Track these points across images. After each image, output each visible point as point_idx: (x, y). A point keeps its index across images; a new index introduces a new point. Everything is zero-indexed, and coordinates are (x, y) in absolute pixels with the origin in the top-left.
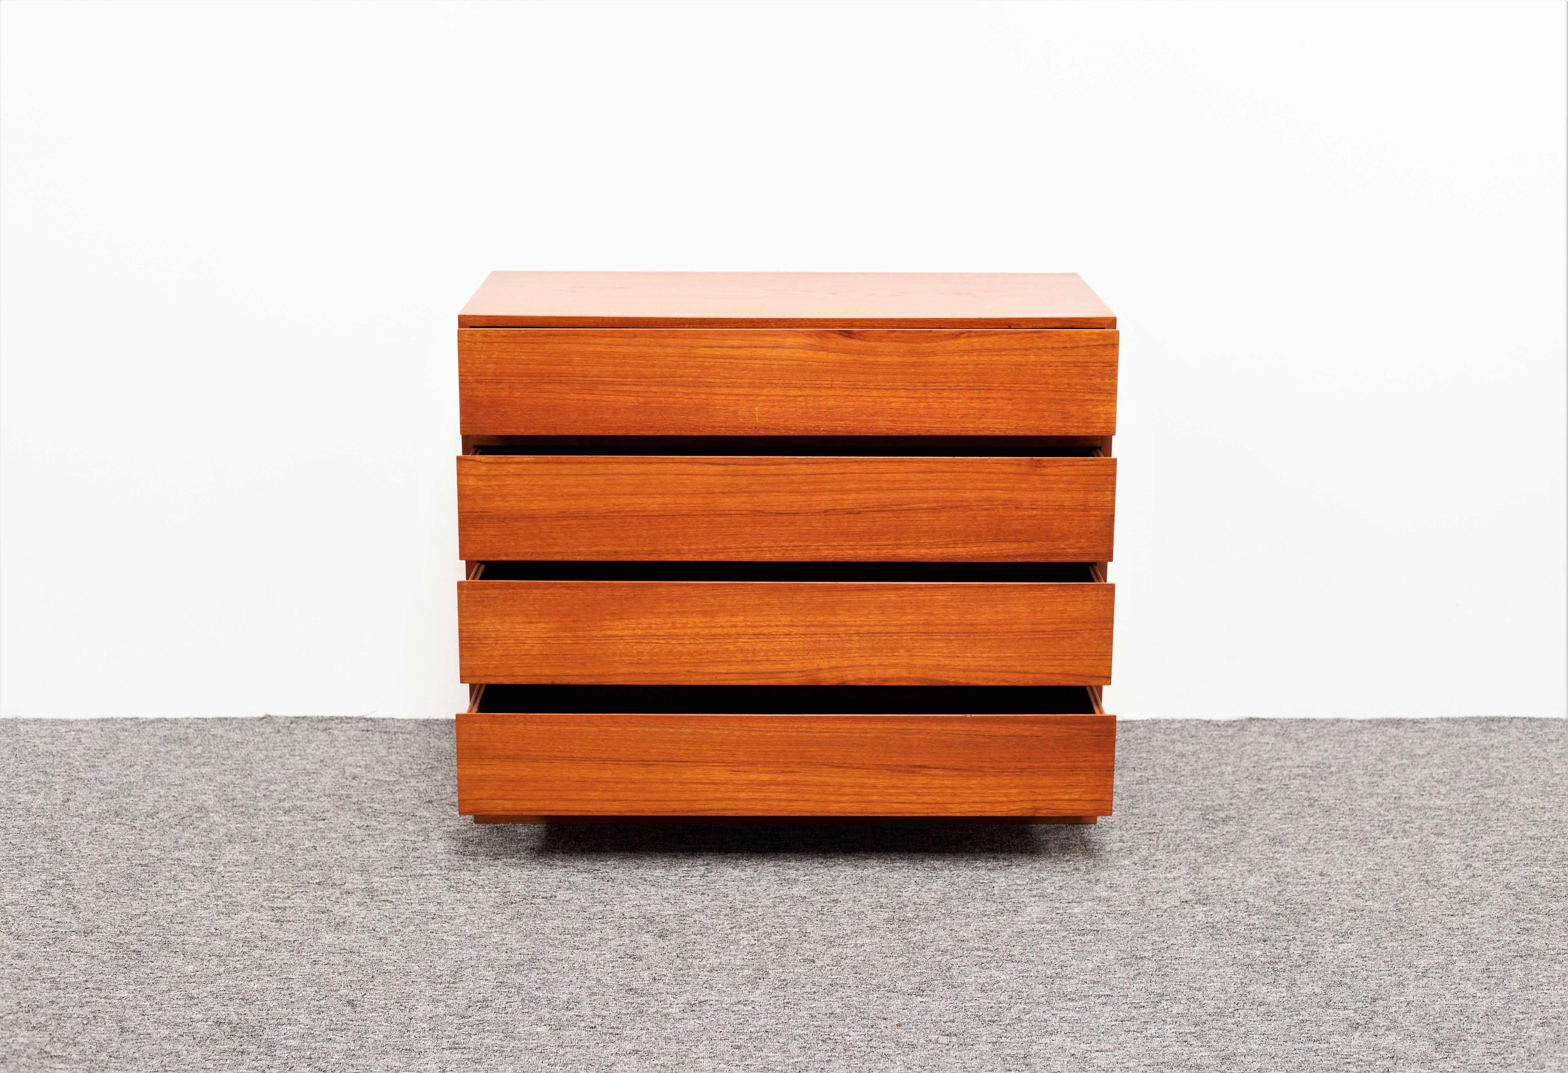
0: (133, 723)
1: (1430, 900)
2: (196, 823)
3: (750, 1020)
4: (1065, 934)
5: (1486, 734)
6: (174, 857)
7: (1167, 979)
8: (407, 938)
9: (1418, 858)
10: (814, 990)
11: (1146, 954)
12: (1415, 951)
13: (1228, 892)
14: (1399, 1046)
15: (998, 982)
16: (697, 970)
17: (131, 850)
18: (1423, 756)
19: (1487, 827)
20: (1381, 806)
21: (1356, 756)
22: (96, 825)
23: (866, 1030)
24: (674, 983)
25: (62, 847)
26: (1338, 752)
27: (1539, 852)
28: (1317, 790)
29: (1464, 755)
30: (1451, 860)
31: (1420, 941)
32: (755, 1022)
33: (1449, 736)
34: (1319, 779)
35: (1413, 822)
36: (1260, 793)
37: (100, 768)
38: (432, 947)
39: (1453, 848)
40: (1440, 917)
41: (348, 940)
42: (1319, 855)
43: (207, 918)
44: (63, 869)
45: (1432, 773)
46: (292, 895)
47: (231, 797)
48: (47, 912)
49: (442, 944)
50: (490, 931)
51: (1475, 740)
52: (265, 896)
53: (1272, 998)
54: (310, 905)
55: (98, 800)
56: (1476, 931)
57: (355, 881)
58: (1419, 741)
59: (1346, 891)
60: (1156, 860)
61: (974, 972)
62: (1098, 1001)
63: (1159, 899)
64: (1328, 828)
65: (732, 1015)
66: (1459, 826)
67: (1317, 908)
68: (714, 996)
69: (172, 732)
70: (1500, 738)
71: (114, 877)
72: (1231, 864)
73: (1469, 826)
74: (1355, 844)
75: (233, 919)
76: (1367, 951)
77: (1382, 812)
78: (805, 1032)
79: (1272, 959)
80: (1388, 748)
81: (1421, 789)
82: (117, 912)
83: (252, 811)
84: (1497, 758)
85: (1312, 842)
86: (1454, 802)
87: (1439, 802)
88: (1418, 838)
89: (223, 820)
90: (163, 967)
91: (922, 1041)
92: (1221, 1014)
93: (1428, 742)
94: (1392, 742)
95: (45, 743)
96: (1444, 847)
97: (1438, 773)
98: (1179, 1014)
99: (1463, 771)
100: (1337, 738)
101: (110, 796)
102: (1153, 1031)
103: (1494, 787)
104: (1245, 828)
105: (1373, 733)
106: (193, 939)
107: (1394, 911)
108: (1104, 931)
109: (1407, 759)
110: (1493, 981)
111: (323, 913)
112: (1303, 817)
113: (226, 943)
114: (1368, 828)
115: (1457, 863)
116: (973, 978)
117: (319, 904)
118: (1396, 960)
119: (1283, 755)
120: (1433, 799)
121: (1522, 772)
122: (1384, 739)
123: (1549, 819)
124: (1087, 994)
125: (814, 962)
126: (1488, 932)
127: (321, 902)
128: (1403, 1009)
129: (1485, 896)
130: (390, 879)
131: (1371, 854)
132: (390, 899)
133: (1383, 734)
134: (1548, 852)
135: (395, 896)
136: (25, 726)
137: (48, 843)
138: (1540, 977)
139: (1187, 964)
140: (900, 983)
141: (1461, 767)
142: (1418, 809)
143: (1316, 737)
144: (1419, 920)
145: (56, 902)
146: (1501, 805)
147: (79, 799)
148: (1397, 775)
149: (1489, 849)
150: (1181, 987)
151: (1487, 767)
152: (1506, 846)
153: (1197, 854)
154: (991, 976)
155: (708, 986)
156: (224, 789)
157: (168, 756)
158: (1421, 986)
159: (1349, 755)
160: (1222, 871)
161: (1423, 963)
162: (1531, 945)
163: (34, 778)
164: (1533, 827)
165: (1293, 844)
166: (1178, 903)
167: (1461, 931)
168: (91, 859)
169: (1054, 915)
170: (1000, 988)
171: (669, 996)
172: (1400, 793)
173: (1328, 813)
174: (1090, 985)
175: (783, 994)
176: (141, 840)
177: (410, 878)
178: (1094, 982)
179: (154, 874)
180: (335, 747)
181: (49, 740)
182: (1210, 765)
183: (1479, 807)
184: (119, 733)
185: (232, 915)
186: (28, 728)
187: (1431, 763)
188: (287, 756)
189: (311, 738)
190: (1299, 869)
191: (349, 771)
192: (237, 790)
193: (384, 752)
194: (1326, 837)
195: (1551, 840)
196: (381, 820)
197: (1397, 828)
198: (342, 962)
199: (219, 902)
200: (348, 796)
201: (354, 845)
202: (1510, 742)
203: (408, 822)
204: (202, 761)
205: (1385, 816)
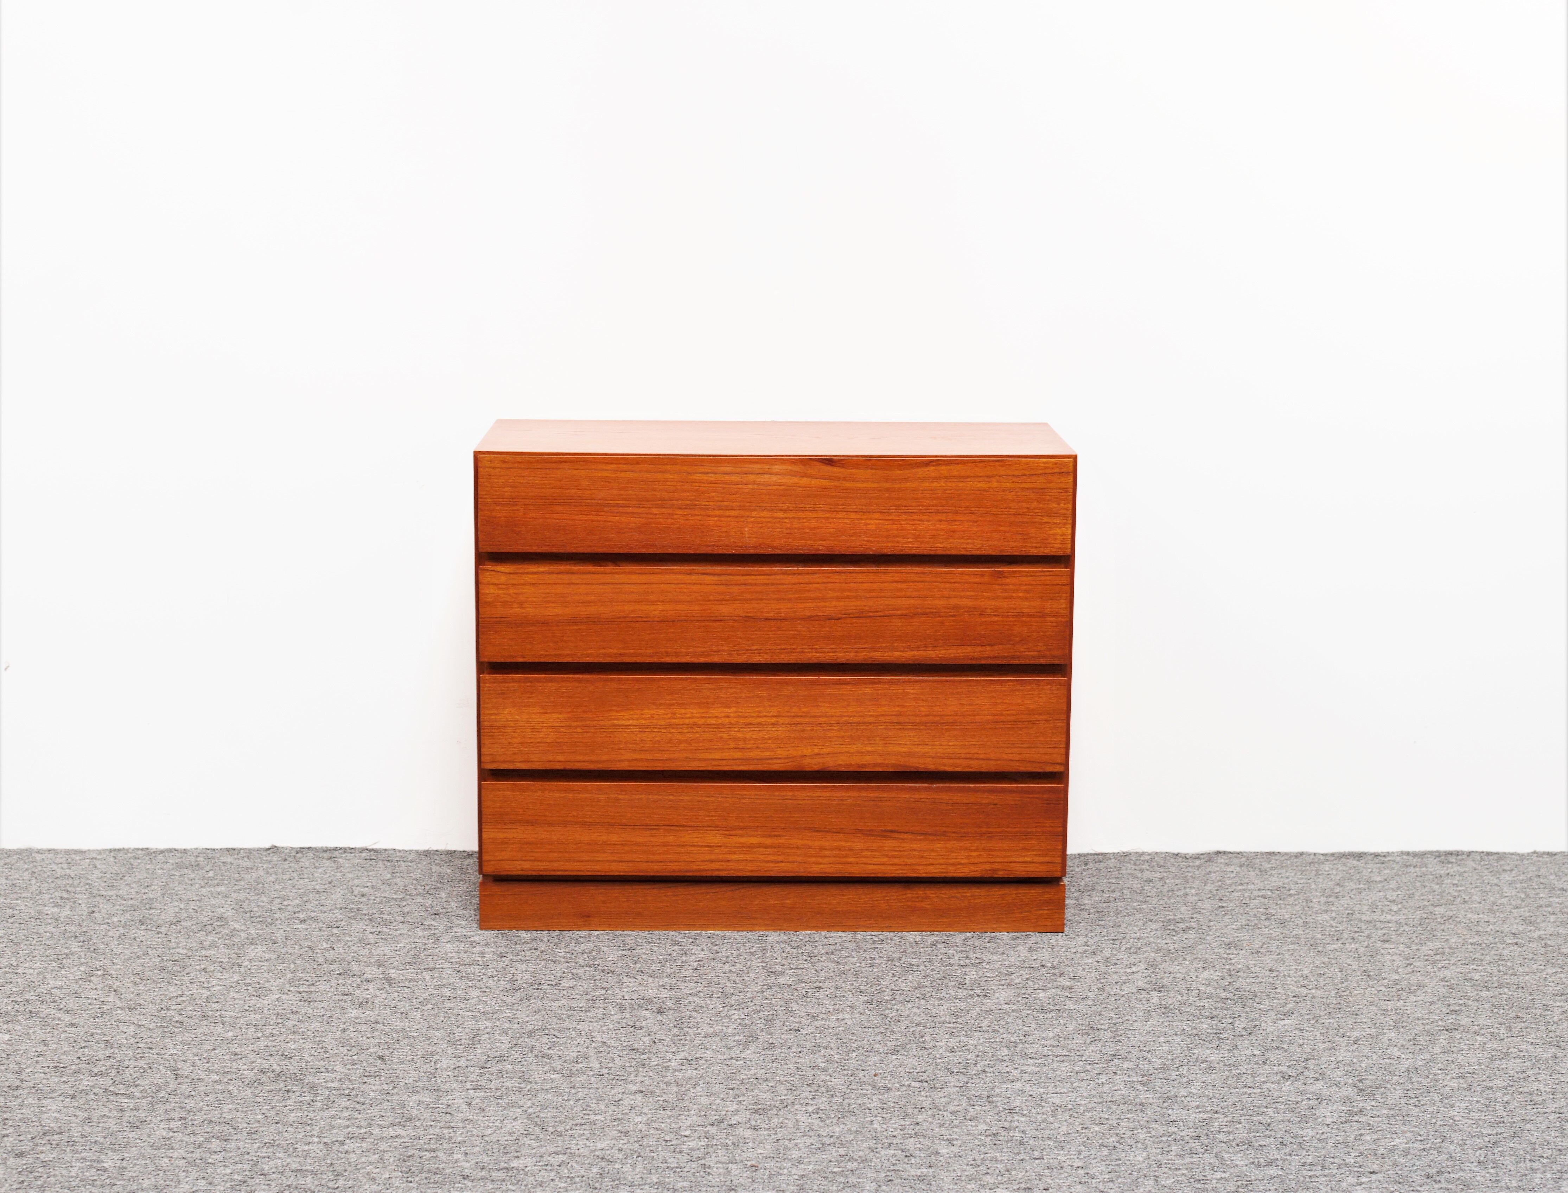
1: (1369, 989)
4: (1029, 1012)
5: (1443, 864)
7: (1120, 1044)
9: (1363, 958)
11: (1103, 1027)
13: (1183, 982)
15: (966, 1045)
18: (1380, 882)
19: (1432, 936)
20: (1334, 920)
21: (1315, 882)
23: (846, 1077)
26: (1298, 878)
28: (1275, 907)
29: (1419, 881)
30: (1394, 961)
31: (1355, 1018)
33: (1407, 866)
34: (1278, 899)
35: (1363, 932)
36: (1221, 909)
39: (1397, 951)
40: (1377, 1001)
42: (1270, 956)
45: (1385, 896)
48: (90, 994)
51: (1432, 869)
53: (1215, 1057)
54: (333, 990)
56: (1409, 1012)
58: (1378, 871)
59: (1292, 982)
61: (945, 1038)
62: (1056, 1059)
63: (1118, 987)
64: (1281, 936)
65: (726, 1067)
66: (1405, 935)
67: (1264, 994)
70: (1456, 868)
72: (1187, 963)
73: (1415, 935)
74: (1306, 948)
76: (1305, 1025)
77: (1334, 924)
79: (1218, 1031)
80: (1348, 875)
81: (1373, 907)
84: (1451, 883)
85: (1265, 946)
86: (1404, 917)
87: (1389, 917)
88: (1365, 944)
91: (896, 1085)
92: (1167, 1069)
93: (1387, 871)
94: (1352, 871)
96: (1389, 951)
97: (1393, 895)
98: (1128, 1068)
99: (1416, 893)
100: (1300, 867)
103: (1444, 906)
104: (1203, 936)
105: (1334, 864)
107: (1334, 997)
108: (1065, 1010)
109: (1365, 884)
110: (1418, 1047)
111: (346, 995)
112: (1259, 928)
114: (1319, 936)
115: (1399, 962)
116: (944, 1043)
117: (341, 989)
118: (1332, 1032)
119: (1246, 881)
120: (1385, 914)
121: (1473, 895)
122: (1344, 868)
123: (1492, 930)
124: (1047, 1054)
126: (1419, 1013)
128: (1333, 1066)
129: (1421, 986)
131: (1320, 955)
132: (407, 986)
133: (1344, 864)
134: (1487, 955)
135: (412, 984)
139: (1140, 1033)
140: (877, 1046)
141: (1414, 891)
142: (1369, 922)
143: (1279, 866)
144: (1357, 1003)
145: (97, 987)
146: (1448, 919)
148: (1352, 896)
149: (1431, 953)
151: (1440, 890)
152: (1447, 950)
153: (1157, 955)
154: (960, 1041)
155: (703, 1047)
158: (1351, 1050)
159: (1309, 881)
160: (1178, 967)
161: (1355, 1034)
164: (1476, 936)
165: (1247, 947)
166: (1134, 990)
167: (1394, 1012)
169: (1020, 999)
170: (968, 1049)
171: (668, 1054)
172: (1354, 910)
173: (1283, 925)
175: (771, 1053)
178: (1054, 1046)
180: (341, 872)
181: (65, 866)
182: (1175, 888)
183: (1427, 921)
184: (132, 860)
185: (264, 997)
186: (43, 856)
187: (1386, 887)
188: (297, 878)
189: (317, 865)
190: (1250, 966)
191: (357, 891)
192: (253, 905)
193: (389, 876)
194: (1278, 943)
195: (1491, 946)
196: (391, 927)
197: (1346, 936)
198: (369, 1030)
199: (249, 988)
200: (359, 909)
201: (369, 946)
202: (1465, 872)
203: (418, 929)
204: (215, 882)
205: (1336, 927)
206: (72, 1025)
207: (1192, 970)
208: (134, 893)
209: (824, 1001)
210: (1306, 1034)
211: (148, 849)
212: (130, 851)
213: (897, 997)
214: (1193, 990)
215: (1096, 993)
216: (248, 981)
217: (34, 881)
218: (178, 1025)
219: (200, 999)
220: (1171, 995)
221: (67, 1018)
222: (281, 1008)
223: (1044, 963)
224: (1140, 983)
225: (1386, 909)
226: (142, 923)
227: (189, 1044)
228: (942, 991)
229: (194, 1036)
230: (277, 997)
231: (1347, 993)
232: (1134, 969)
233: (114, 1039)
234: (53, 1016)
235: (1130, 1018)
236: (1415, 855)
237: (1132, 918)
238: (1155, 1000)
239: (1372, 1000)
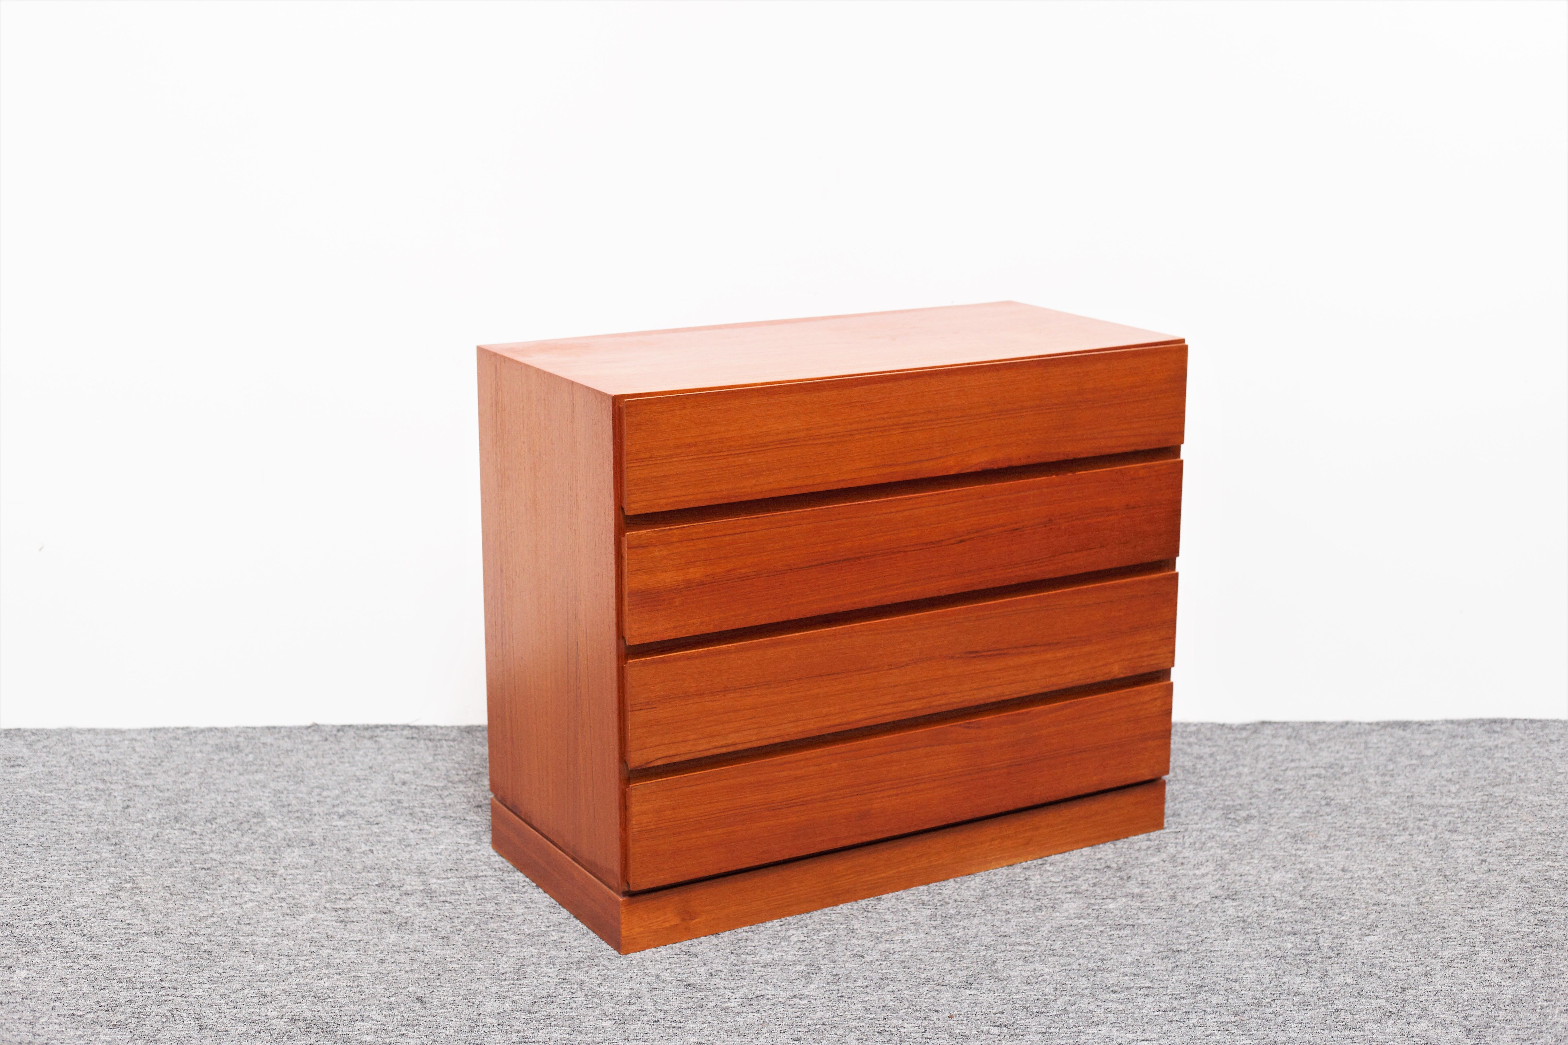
0: (184, 732)
1: (1449, 893)
2: (254, 828)
3: (807, 1013)
4: (1103, 928)
5: (1489, 735)
6: (236, 860)
7: (1204, 971)
8: (468, 937)
9: (1435, 853)
10: (866, 984)
11: (1182, 948)
12: (1440, 943)
13: (1256, 887)
14: (1432, 1033)
15: (1042, 975)
16: (751, 965)
17: (193, 855)
18: (1431, 756)
19: (1498, 824)
20: (1395, 804)
21: (1366, 757)
22: (157, 830)
23: (920, 1022)
24: (730, 978)
25: (126, 852)
26: (1349, 753)
27: (1550, 847)
28: (1333, 789)
29: (1471, 755)
30: (1467, 856)
31: (1443, 933)
32: (812, 1016)
33: (1454, 737)
34: (1333, 779)
35: (1427, 820)
36: (1278, 793)
37: (156, 776)
38: (494, 945)
39: (1467, 844)
40: (1461, 910)
41: (412, 940)
42: (1340, 852)
43: (272, 919)
44: (128, 873)
45: (1440, 774)
46: (354, 896)
47: (286, 803)
48: (117, 914)
49: (503, 943)
50: (548, 929)
51: (1479, 741)
52: (327, 896)
53: (1306, 989)
54: (371, 906)
55: (156, 807)
56: (1496, 923)
57: (413, 883)
58: (1426, 743)
59: (1368, 886)
60: (1184, 858)
61: (1019, 966)
62: (1140, 992)
63: (1190, 894)
64: (1346, 826)
65: (789, 1008)
66: (1471, 823)
67: (1342, 902)
68: (770, 991)
69: (223, 740)
70: (1503, 739)
71: (179, 880)
73: (1481, 823)
74: (1374, 841)
75: (298, 920)
76: (1393, 943)
77: (1397, 811)
78: (861, 1024)
79: (1303, 952)
80: (1397, 749)
81: (1431, 788)
82: (185, 914)
83: (307, 816)
84: (1502, 757)
85: (1332, 839)
86: (1465, 800)
87: (1450, 801)
88: (1433, 834)
89: (280, 825)
90: (235, 967)
91: (974, 1032)
92: (1259, 1004)
93: (1435, 743)
94: (1400, 743)
95: (101, 752)
96: (1459, 843)
97: (1448, 773)
98: (1218, 1004)
99: (1470, 770)
100: (1348, 740)
101: (168, 803)
102: (1195, 1021)
103: (1501, 786)
104: (1266, 827)
105: (1381, 735)
106: (261, 939)
107: (1416, 904)
108: (1139, 926)
109: (1416, 759)
110: (1516, 970)
111: (385, 913)
112: (1321, 816)
113: (293, 943)
114: (1384, 825)
115: (1473, 859)
116: (1018, 972)
117: (380, 905)
118: (1422, 951)
119: (1297, 756)
120: (1445, 797)
121: (1527, 772)
122: (1392, 740)
123: (1556, 815)
124: (1129, 986)
125: (863, 957)
126: (1507, 924)
127: (382, 903)
128: (1432, 998)
129: (1502, 890)
130: (446, 881)
131: (1389, 850)
132: (449, 900)
133: (1391, 735)
134: (1559, 847)
135: (453, 897)
136: (79, 736)
137: (113, 848)
138: (1560, 966)
139: (1222, 956)
140: (948, 977)
141: (1468, 767)
142: (1430, 807)
143: (1327, 739)
144: (1440, 913)
145: (125, 904)
146: (1510, 803)
147: (139, 805)
148: (1407, 774)
149: (1502, 845)
150: (1218, 979)
151: (1493, 766)
152: (1518, 842)
153: (1223, 852)
154: (1035, 970)
155: (763, 981)
156: (278, 795)
157: (221, 764)
158: (1447, 975)
159: (1360, 756)
160: (1248, 868)
161: (1447, 954)
162: (1549, 936)
163: (93, 786)
164: (1542, 824)
165: (1314, 841)
166: (1208, 899)
167: (1481, 923)
168: (155, 863)
169: (1090, 911)
170: (1045, 981)
171: (727, 991)
172: (1413, 792)
173: (1345, 812)
174: (1131, 978)
175: (836, 988)
176: (202, 845)
177: (466, 880)
178: (1135, 975)
179: (217, 877)
180: (382, 754)
181: (104, 749)
182: (1227, 766)
183: (1489, 805)
184: (171, 742)
185: (298, 917)
186: (83, 738)
187: (1439, 763)
188: (337, 763)
189: (358, 745)
190: (1322, 866)
191: (399, 777)
192: (291, 796)
193: (430, 759)
194: (1344, 835)
195: (1561, 836)
196: (433, 824)
197: (1412, 825)
198: (408, 961)
199: (284, 904)
200: (399, 801)
201: (409, 849)
202: (1513, 743)
203: (460, 826)
204: (254, 768)
205: (1400, 814)
206: (95, 957)
207: (1263, 871)
208: (171, 783)
209: (886, 917)
210: (1396, 955)
211: (188, 728)
212: (170, 730)
213: (962, 910)
214: (1268, 897)
215: (1168, 903)
216: (283, 895)
217: (70, 768)
218: (206, 955)
219: (231, 920)
220: (1247, 903)
221: (90, 947)
222: (316, 931)
223: (1108, 864)
224: (1212, 888)
225: (1445, 790)
226: (177, 820)
227: (216, 982)
228: (1008, 902)
229: (222, 971)
230: (312, 916)
231: (1427, 899)
232: (1203, 870)
233: (137, 975)
234: (75, 944)
235: (1208, 935)
236: (1460, 723)
237: (1189, 805)
238: (1231, 911)
239: (1455, 907)
